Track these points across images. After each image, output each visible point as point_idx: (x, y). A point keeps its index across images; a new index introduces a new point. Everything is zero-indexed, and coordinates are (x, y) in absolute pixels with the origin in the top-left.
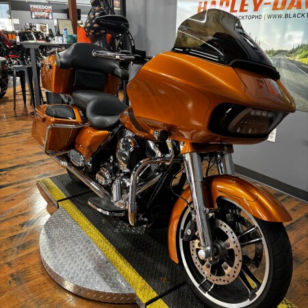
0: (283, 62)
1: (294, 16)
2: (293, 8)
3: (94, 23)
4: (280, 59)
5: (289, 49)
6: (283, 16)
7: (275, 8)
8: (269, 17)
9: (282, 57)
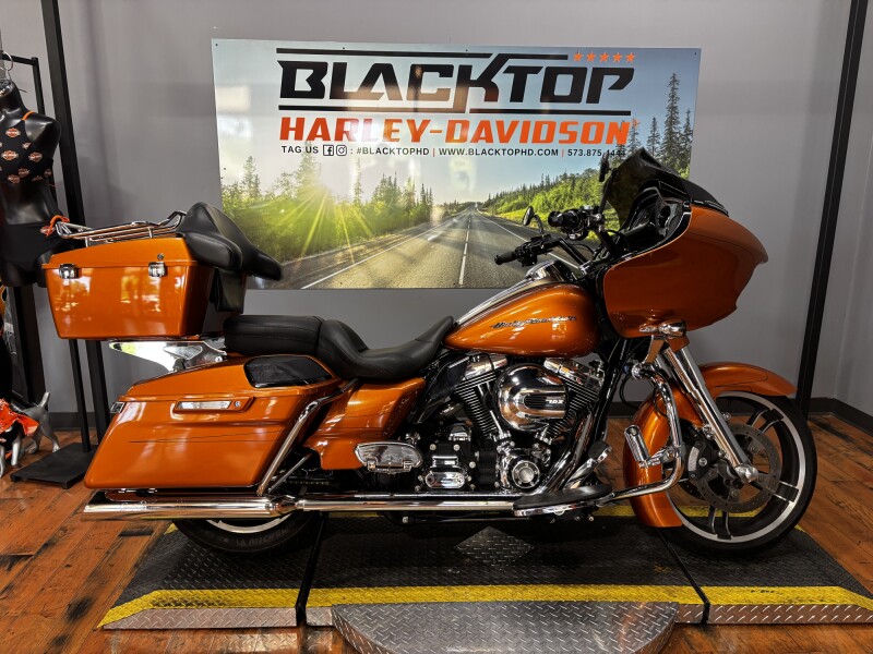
0: (475, 221)
1: (484, 152)
2: (480, 141)
3: (30, 150)
4: (470, 216)
5: (484, 200)
6: (466, 152)
7: (450, 138)
8: (443, 152)
9: (473, 213)
